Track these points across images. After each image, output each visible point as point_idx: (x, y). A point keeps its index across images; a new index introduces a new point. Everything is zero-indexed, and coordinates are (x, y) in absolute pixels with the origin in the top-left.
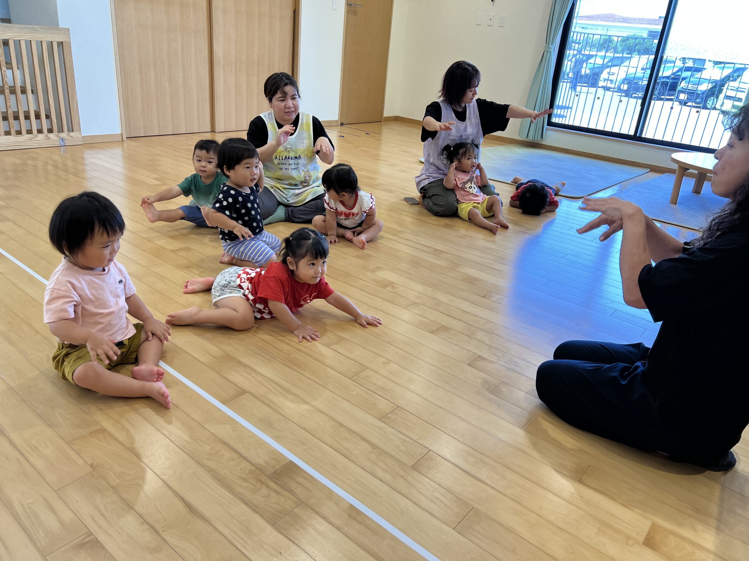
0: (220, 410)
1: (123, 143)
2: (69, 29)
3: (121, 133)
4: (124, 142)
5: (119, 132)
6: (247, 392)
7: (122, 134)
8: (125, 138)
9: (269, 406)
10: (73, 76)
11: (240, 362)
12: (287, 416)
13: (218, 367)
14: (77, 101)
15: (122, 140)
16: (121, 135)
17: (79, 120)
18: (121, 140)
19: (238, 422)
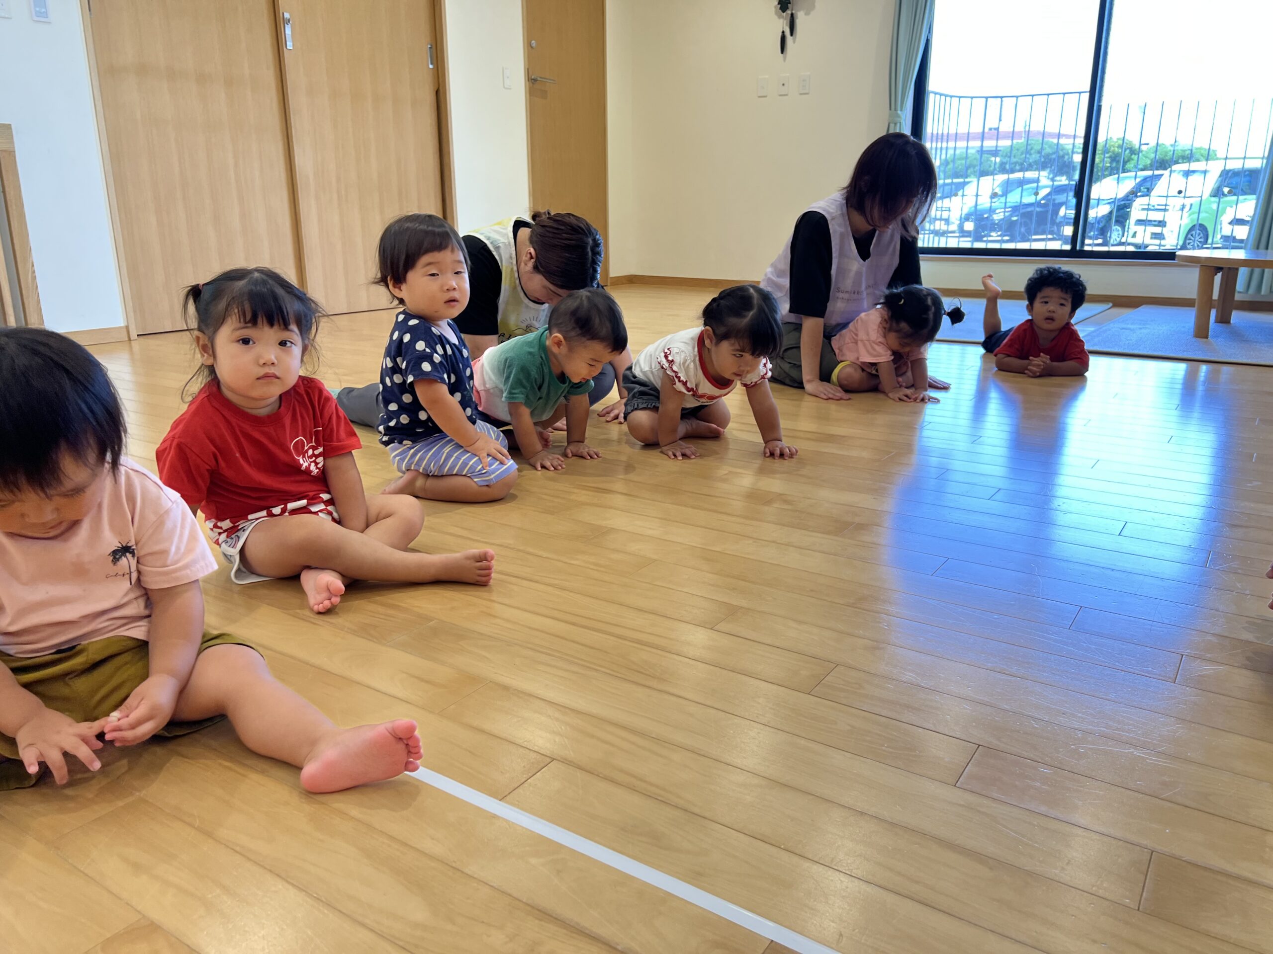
0: (494, 816)
1: (130, 343)
2: (10, 125)
3: (126, 324)
4: (132, 342)
5: (122, 323)
6: (553, 759)
7: (127, 327)
8: (134, 335)
9: (633, 789)
10: (22, 215)
11: (506, 688)
12: (696, 810)
13: (453, 707)
14: (33, 265)
15: (130, 340)
16: (125, 330)
17: (39, 302)
18: (127, 339)
19: (561, 846)
